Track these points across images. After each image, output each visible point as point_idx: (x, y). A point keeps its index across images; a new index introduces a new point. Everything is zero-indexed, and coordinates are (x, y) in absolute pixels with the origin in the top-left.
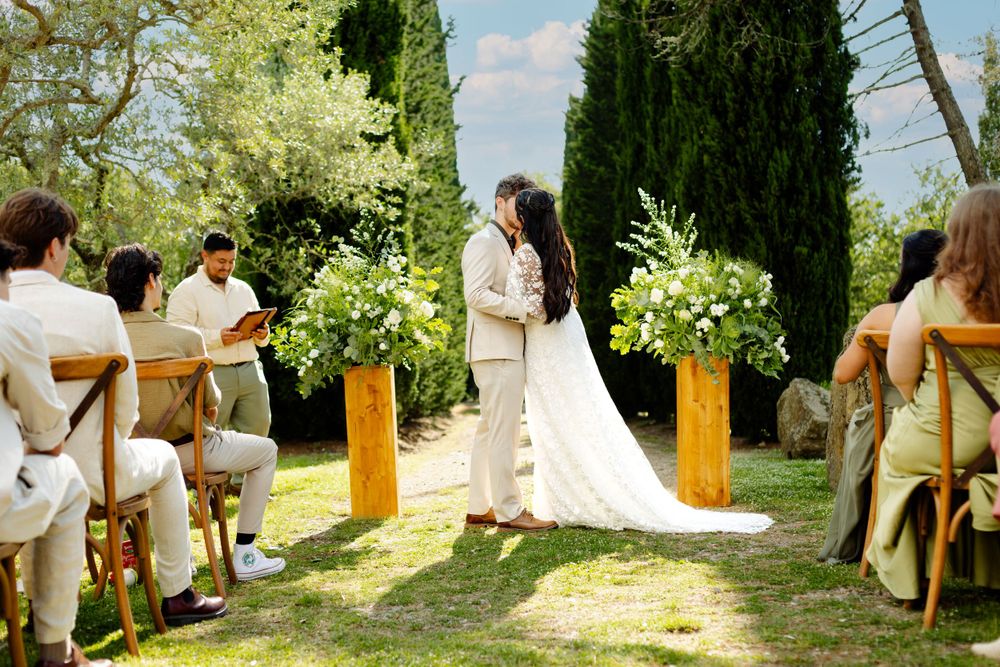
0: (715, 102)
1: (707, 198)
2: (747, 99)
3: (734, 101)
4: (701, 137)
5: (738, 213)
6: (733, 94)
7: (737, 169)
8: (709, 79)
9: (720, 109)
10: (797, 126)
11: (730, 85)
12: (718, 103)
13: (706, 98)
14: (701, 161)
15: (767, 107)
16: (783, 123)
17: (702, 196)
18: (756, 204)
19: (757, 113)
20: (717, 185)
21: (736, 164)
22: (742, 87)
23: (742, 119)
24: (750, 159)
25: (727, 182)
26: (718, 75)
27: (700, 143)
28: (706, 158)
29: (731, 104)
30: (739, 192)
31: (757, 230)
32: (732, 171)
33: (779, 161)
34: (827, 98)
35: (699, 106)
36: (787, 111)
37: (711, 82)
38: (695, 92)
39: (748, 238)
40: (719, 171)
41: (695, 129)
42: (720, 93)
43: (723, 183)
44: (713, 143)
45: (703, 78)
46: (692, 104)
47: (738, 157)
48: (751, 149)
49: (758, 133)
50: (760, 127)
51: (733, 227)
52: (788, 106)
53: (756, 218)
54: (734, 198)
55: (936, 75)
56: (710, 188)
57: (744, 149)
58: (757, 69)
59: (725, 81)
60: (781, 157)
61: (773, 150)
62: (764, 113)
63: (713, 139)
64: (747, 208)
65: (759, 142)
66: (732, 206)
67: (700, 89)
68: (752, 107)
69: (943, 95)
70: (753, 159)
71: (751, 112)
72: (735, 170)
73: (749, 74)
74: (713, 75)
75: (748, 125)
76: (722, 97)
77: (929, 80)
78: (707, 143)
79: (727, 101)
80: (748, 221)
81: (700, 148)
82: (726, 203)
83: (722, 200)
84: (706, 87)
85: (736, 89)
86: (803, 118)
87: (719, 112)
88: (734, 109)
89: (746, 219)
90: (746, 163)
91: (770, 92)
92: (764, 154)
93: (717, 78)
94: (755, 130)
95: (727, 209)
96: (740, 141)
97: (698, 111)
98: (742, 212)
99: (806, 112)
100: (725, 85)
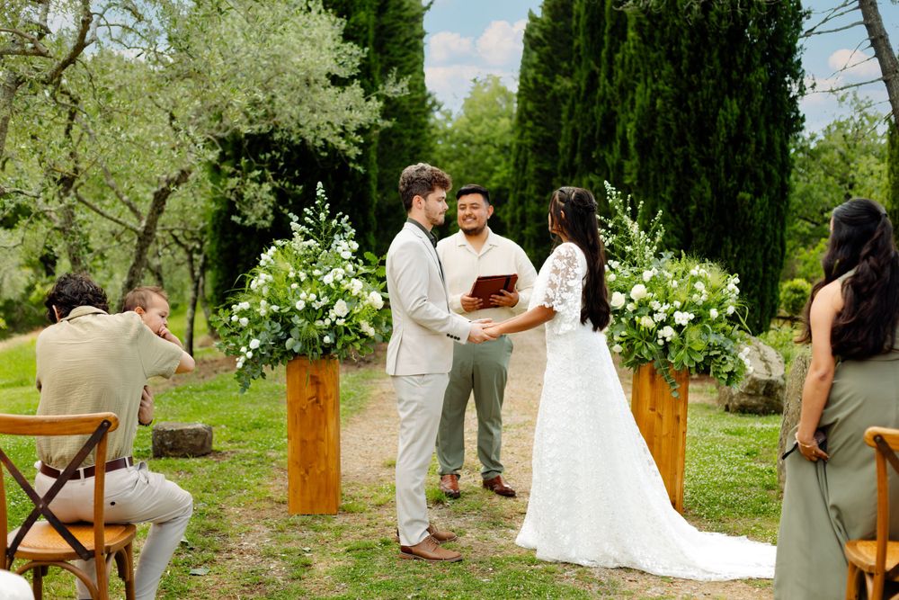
0: (671, 47)
1: (657, 140)
2: (702, 48)
3: (689, 48)
4: (655, 81)
5: (686, 157)
6: (689, 42)
7: (688, 114)
8: (665, 25)
9: (675, 55)
10: (748, 76)
11: (686, 33)
12: (674, 49)
13: (662, 43)
14: (653, 104)
15: (720, 56)
16: (735, 73)
17: (653, 138)
18: (704, 149)
19: (710, 62)
20: (667, 128)
21: (687, 110)
22: (698, 36)
23: (696, 66)
24: (701, 105)
25: (678, 126)
26: (676, 21)
27: (654, 86)
28: (659, 102)
29: (686, 51)
30: (689, 136)
31: (704, 175)
32: (683, 116)
33: (729, 110)
34: (778, 49)
35: (655, 51)
36: (739, 60)
37: (668, 28)
38: (652, 37)
39: (694, 182)
40: (670, 116)
41: (649, 72)
42: (676, 40)
43: (674, 127)
44: (666, 88)
45: (660, 23)
46: (648, 48)
47: (690, 103)
48: (702, 95)
49: (711, 81)
50: (712, 76)
51: (681, 170)
52: (741, 55)
53: (703, 163)
54: (683, 142)
55: (875, 22)
56: (660, 130)
57: (696, 95)
58: (714, 19)
59: (682, 28)
60: (731, 105)
61: (723, 98)
62: (717, 62)
63: (667, 84)
64: (696, 153)
65: (711, 90)
66: (681, 150)
67: (657, 34)
68: (706, 55)
69: (881, 42)
70: (704, 107)
71: (705, 60)
72: (686, 115)
73: (706, 23)
74: (670, 21)
75: (702, 73)
76: (678, 44)
77: (868, 27)
78: (661, 87)
79: (683, 48)
80: (695, 165)
81: (653, 91)
82: (676, 146)
83: (671, 142)
84: (663, 33)
85: (692, 36)
86: (754, 68)
87: (674, 58)
88: (689, 56)
89: (694, 163)
90: (697, 110)
91: (725, 42)
92: (714, 101)
93: (674, 25)
94: (708, 78)
95: (676, 152)
96: (692, 88)
97: (653, 55)
98: (691, 157)
99: (757, 62)
100: (682, 32)
